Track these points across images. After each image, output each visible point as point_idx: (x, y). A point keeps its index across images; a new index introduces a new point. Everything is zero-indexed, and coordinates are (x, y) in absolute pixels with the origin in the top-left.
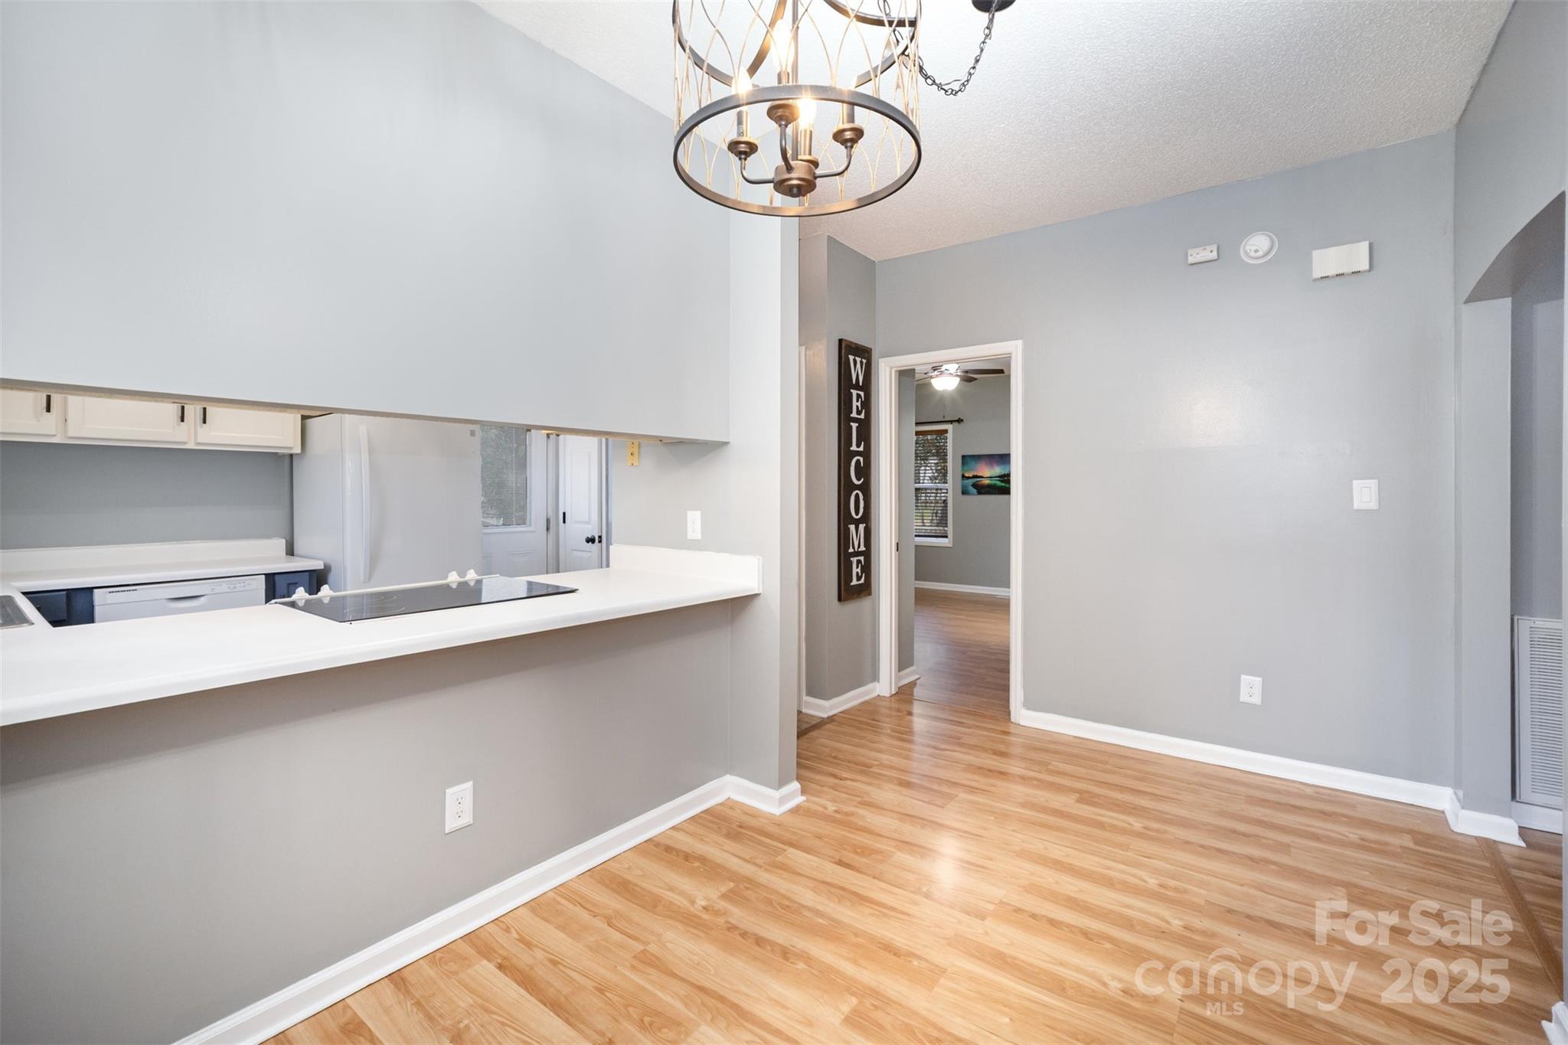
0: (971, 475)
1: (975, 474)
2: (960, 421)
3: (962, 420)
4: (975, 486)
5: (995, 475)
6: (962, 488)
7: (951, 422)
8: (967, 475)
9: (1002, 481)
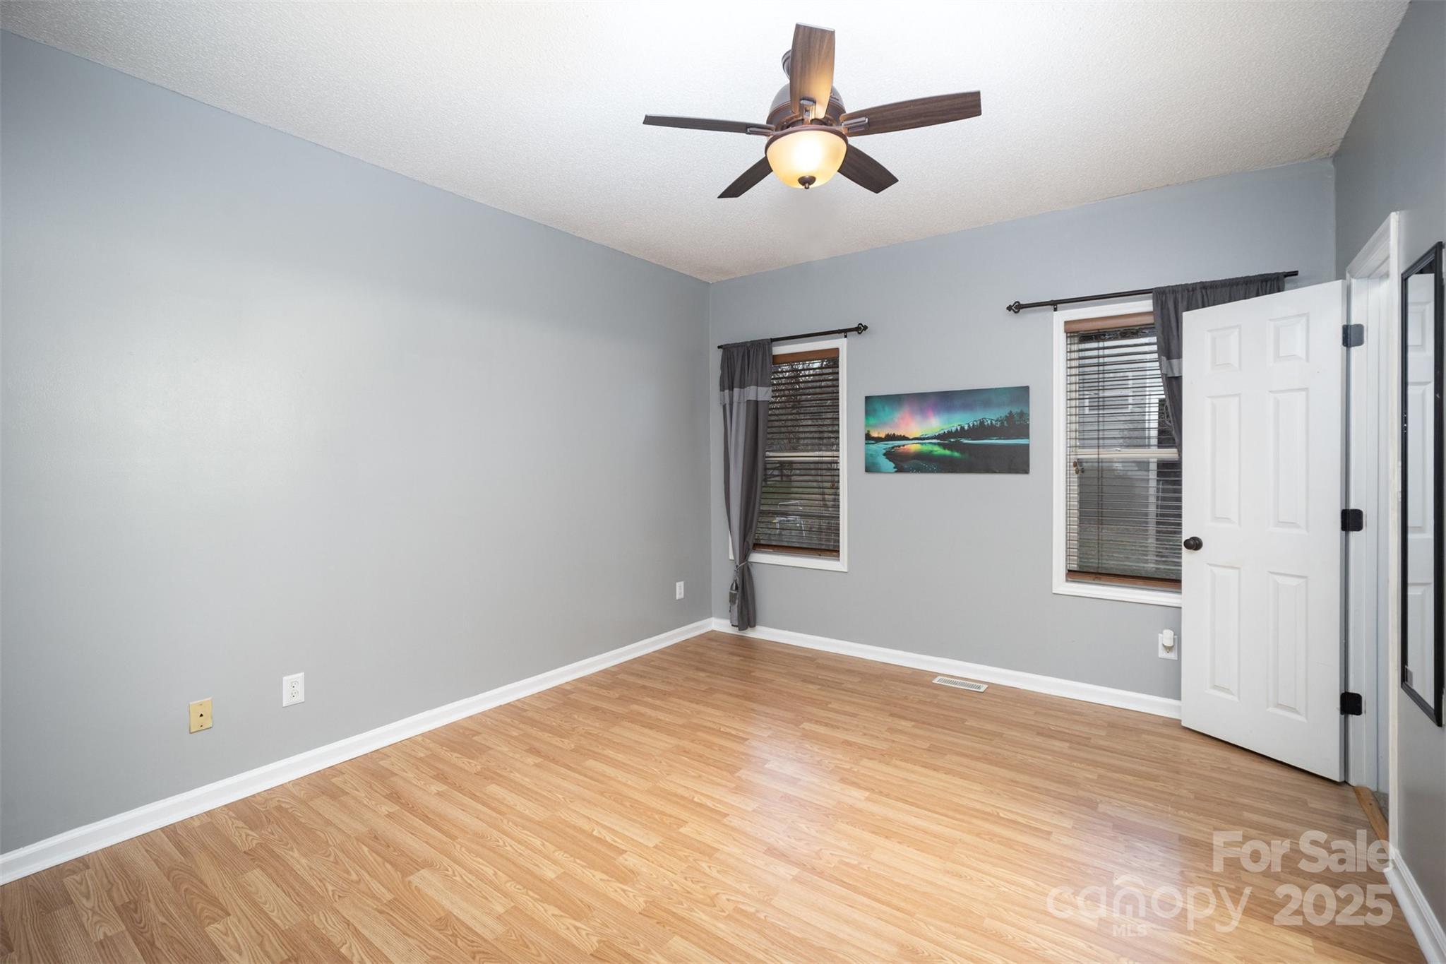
0: (883, 435)
1: (891, 432)
2: (860, 329)
3: (866, 328)
4: (889, 455)
5: (930, 434)
6: (867, 459)
7: (845, 332)
8: (875, 434)
9: (944, 446)
